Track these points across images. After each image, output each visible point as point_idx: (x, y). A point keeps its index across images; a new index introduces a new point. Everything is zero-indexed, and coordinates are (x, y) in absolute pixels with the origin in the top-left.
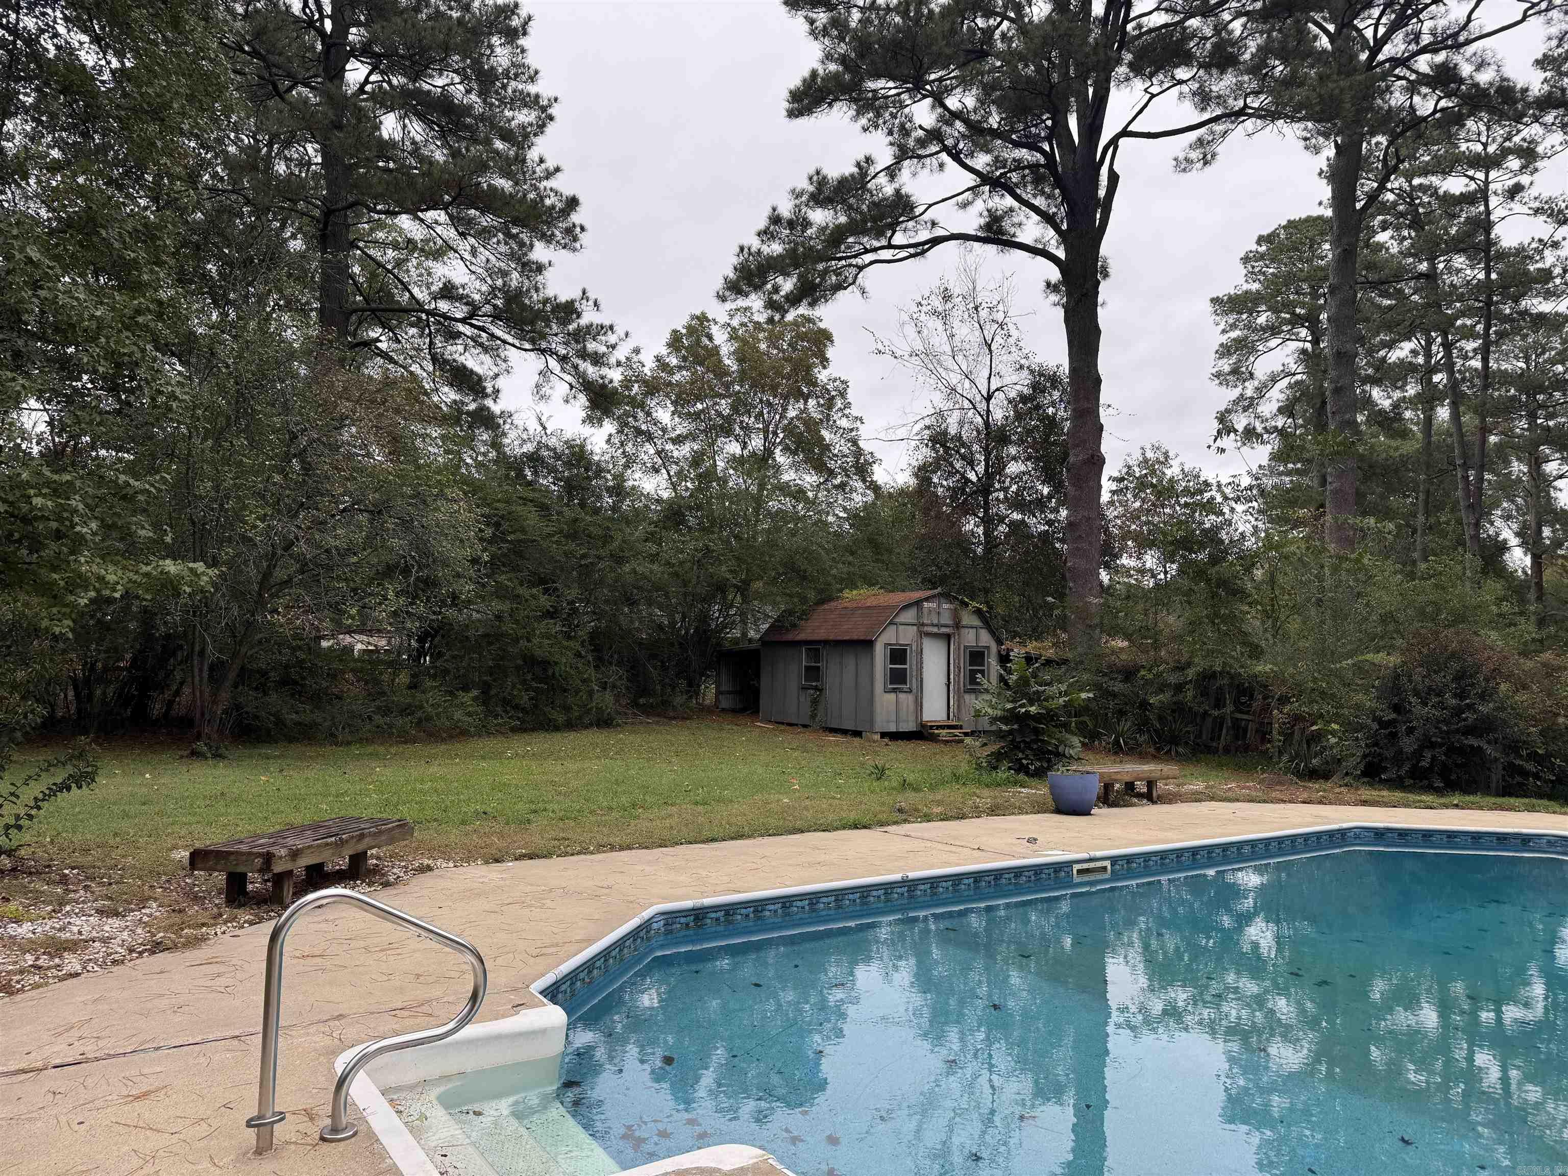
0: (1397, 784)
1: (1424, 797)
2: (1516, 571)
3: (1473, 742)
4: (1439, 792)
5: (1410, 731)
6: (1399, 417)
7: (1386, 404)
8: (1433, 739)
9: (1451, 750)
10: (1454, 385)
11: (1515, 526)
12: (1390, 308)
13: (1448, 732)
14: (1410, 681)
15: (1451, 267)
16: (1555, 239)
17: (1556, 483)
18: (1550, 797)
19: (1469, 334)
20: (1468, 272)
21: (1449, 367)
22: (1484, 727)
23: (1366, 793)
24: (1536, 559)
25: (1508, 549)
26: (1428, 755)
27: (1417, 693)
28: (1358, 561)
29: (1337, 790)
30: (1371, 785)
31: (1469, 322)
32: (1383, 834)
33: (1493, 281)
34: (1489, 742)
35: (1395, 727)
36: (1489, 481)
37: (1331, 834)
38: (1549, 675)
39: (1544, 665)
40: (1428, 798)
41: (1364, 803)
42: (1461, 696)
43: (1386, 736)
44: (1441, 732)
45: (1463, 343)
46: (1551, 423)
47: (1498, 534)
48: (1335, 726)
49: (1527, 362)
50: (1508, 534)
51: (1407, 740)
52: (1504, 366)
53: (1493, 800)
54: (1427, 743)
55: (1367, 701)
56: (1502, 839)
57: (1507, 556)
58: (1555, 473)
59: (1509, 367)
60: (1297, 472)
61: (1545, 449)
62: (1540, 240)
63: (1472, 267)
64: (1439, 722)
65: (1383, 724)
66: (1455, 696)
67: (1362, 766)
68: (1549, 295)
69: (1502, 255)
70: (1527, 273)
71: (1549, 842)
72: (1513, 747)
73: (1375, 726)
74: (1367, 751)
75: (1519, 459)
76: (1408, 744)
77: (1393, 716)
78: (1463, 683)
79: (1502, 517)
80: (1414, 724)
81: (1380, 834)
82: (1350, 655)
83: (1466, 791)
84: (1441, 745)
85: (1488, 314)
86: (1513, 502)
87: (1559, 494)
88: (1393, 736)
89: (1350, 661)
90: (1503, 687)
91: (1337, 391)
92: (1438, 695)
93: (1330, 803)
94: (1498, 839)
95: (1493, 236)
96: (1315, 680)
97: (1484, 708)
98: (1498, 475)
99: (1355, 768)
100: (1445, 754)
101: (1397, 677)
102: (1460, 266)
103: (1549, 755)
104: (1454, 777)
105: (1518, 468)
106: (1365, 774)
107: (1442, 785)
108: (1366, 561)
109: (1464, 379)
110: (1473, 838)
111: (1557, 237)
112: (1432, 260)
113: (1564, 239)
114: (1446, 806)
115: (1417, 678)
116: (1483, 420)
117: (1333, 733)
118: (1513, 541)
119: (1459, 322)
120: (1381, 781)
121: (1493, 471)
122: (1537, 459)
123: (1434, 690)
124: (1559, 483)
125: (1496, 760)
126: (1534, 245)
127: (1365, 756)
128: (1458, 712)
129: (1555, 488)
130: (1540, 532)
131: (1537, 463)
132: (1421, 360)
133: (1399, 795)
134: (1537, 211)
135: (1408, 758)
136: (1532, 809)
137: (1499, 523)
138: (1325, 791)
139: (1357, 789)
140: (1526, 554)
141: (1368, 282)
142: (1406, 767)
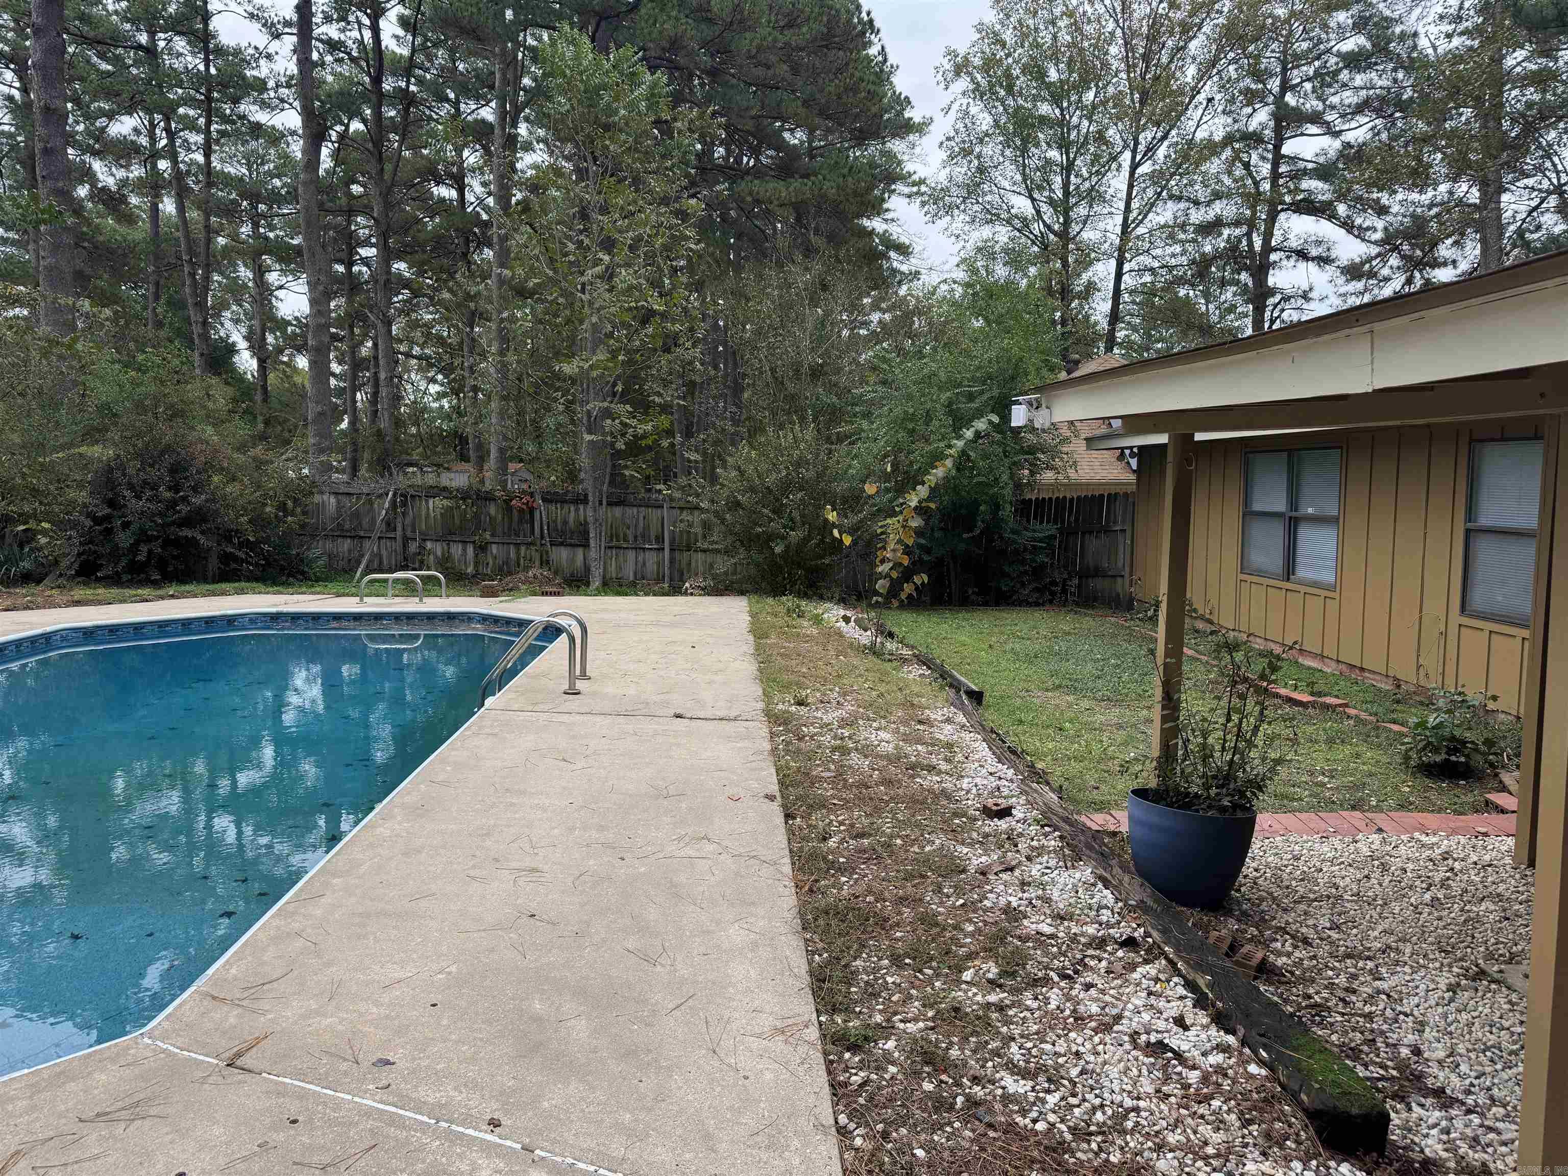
0: (114, 581)
1: (140, 591)
2: (245, 373)
3: (187, 532)
4: (155, 584)
5: (126, 525)
6: (123, 199)
7: (110, 182)
8: (149, 533)
9: (167, 543)
10: (179, 176)
11: (243, 330)
12: (109, 74)
13: (163, 526)
14: (124, 475)
15: (171, 49)
16: (269, 51)
17: (276, 293)
18: (257, 580)
19: (191, 126)
20: (189, 59)
21: (173, 157)
22: (197, 518)
23: (79, 593)
24: (262, 362)
25: (237, 352)
26: (144, 548)
27: (131, 487)
28: (70, 347)
29: (48, 593)
30: (86, 584)
31: (191, 112)
32: (92, 633)
33: (212, 76)
34: (203, 533)
35: (111, 523)
36: (219, 283)
37: (33, 640)
38: (258, 468)
39: (255, 459)
40: (145, 592)
41: (78, 603)
42: (176, 488)
43: (101, 532)
44: (157, 525)
45: (186, 134)
46: (271, 235)
47: (228, 336)
48: (46, 525)
49: (249, 170)
50: (237, 338)
51: (122, 535)
52: (229, 169)
53: (208, 587)
54: (143, 537)
55: (82, 496)
56: (209, 623)
57: (236, 359)
58: (276, 284)
59: (232, 171)
60: (14, 243)
61: (267, 259)
62: (256, 48)
63: (194, 54)
64: (154, 515)
65: (97, 521)
66: (170, 489)
67: (76, 566)
68: (265, 105)
69: (220, 51)
70: (244, 78)
71: (250, 620)
72: (227, 536)
73: (88, 523)
74: (82, 549)
75: (246, 266)
76: (124, 539)
77: (108, 511)
78: (177, 476)
79: (231, 320)
80: (129, 518)
81: (89, 634)
82: (62, 448)
83: (183, 582)
84: (157, 538)
85: (209, 109)
86: (241, 306)
87: (278, 304)
88: (109, 532)
89: (60, 455)
90: (216, 479)
91: (46, 151)
92: (152, 489)
93: (38, 608)
94: (207, 623)
95: (211, 27)
96: (24, 476)
97: (198, 500)
98: (227, 278)
99: (69, 568)
100: (161, 547)
101: (110, 470)
102: (181, 50)
103: (259, 541)
104: (170, 569)
105: (245, 273)
106: (78, 574)
107: (158, 577)
108: (79, 346)
109: (188, 172)
110: (183, 625)
111: (271, 50)
112: (152, 34)
113: (277, 53)
114: (162, 598)
115: (131, 471)
116: (207, 219)
117: (44, 532)
118: (242, 344)
119: (181, 111)
120: (98, 580)
121: (221, 273)
122: (260, 266)
123: (149, 484)
124: (280, 293)
125: (209, 549)
126: (251, 51)
127: (79, 555)
128: (172, 505)
129: (277, 298)
130: (264, 339)
131: (260, 272)
132: (144, 141)
133: (115, 591)
134: (252, 16)
135: (124, 554)
136: (241, 592)
137: (228, 324)
138: (33, 595)
139: (71, 589)
140: (252, 357)
141: (82, 36)
142: (123, 563)
